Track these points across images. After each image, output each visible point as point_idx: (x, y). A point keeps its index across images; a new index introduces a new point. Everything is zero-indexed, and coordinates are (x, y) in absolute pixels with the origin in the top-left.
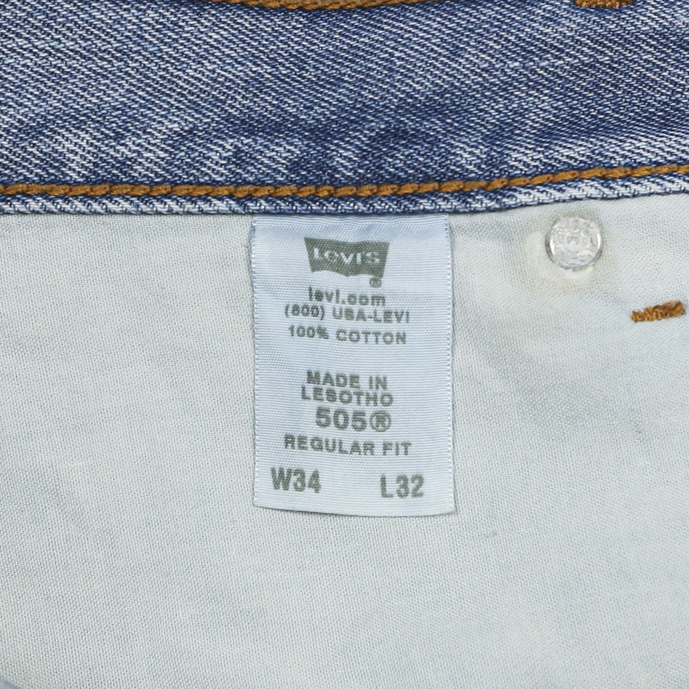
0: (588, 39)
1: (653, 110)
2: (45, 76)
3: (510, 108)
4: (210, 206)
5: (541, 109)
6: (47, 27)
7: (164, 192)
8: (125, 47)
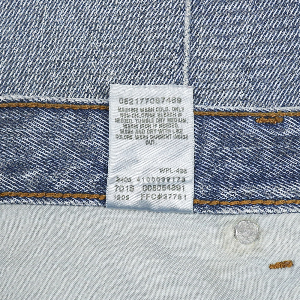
0: (260, 139)
1: (288, 171)
2: (19, 144)
3: (223, 167)
4: (88, 203)
5: (237, 168)
6: (20, 123)
7: (69, 196)
8: (54, 132)
